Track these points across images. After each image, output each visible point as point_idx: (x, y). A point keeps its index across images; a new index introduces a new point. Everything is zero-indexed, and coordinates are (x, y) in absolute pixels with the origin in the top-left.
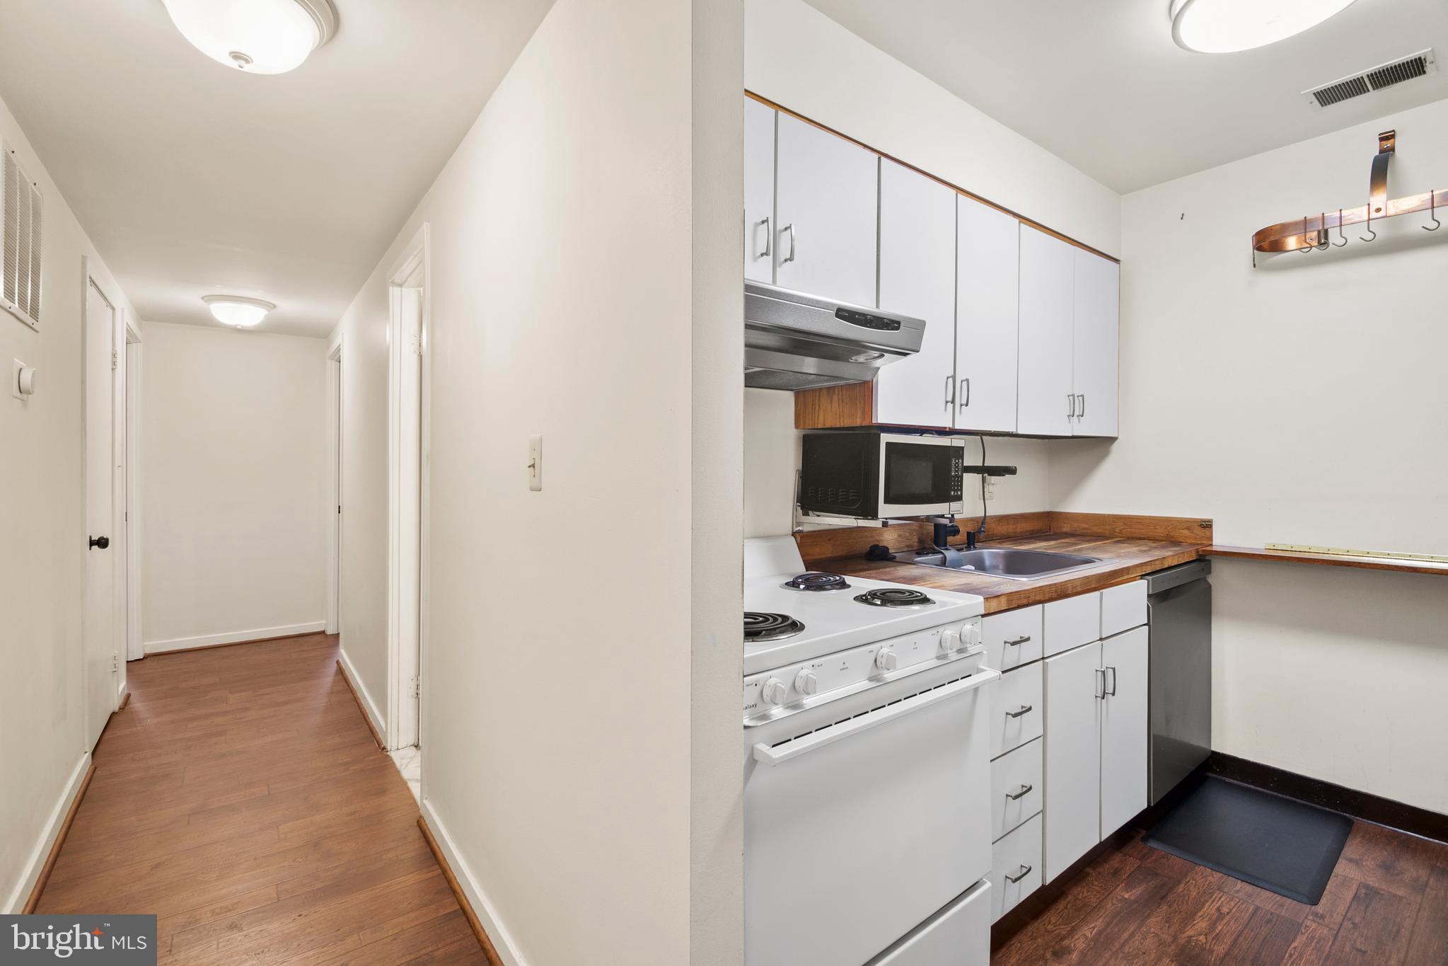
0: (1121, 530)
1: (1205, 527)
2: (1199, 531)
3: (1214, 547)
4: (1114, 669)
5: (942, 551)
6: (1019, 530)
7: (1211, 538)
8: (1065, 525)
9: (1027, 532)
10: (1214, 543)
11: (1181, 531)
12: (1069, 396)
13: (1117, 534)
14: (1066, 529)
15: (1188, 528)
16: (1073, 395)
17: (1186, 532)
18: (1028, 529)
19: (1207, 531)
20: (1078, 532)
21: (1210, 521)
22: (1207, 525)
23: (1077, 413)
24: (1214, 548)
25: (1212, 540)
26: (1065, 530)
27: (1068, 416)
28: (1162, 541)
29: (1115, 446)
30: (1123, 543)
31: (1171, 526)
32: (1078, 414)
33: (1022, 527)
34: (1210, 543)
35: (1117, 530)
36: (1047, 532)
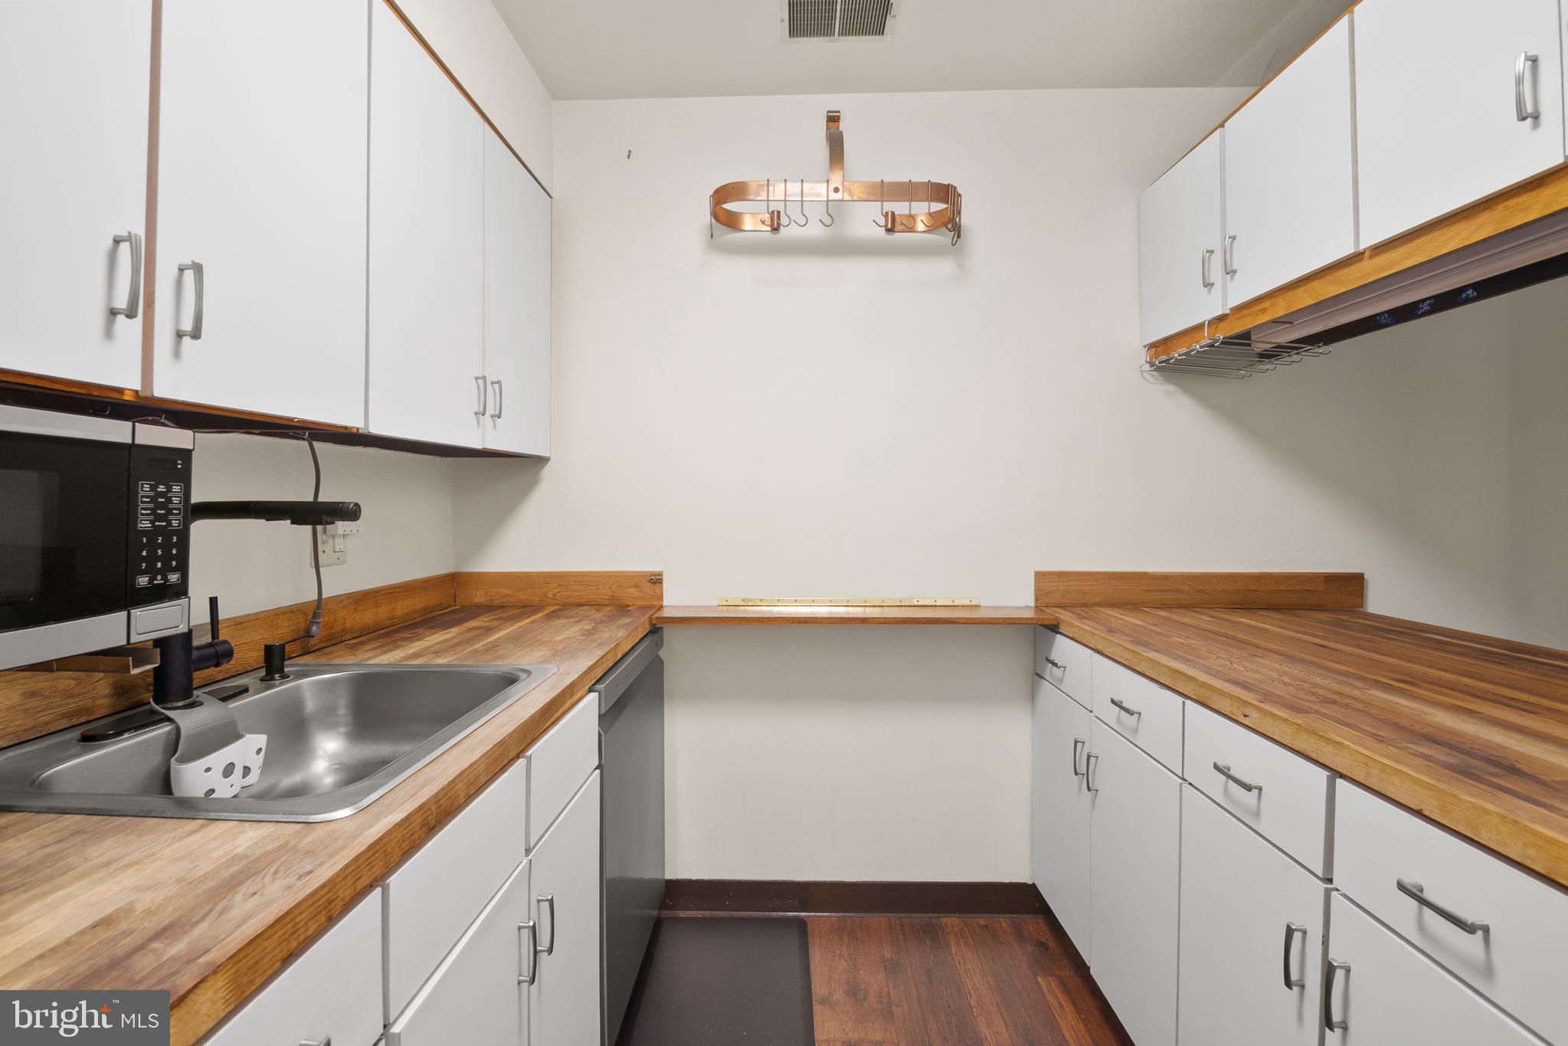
0: (554, 595)
1: (655, 583)
2: (648, 588)
3: (665, 610)
4: (551, 902)
5: (170, 714)
6: (399, 612)
7: (661, 598)
8: (478, 593)
9: (414, 612)
10: (664, 604)
11: (628, 589)
12: (476, 379)
13: (549, 600)
14: (479, 598)
15: (636, 586)
16: (484, 378)
17: (633, 591)
18: (416, 607)
19: (656, 587)
20: (497, 603)
21: (660, 574)
22: (656, 580)
23: (490, 410)
24: (666, 613)
25: (662, 600)
26: (477, 600)
27: (476, 414)
28: (606, 605)
29: (547, 471)
30: (559, 618)
31: (616, 584)
32: (493, 413)
33: (404, 607)
34: (660, 603)
35: (550, 595)
36: (449, 606)
